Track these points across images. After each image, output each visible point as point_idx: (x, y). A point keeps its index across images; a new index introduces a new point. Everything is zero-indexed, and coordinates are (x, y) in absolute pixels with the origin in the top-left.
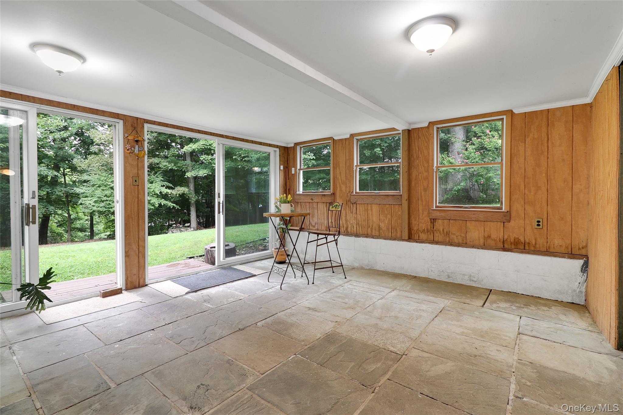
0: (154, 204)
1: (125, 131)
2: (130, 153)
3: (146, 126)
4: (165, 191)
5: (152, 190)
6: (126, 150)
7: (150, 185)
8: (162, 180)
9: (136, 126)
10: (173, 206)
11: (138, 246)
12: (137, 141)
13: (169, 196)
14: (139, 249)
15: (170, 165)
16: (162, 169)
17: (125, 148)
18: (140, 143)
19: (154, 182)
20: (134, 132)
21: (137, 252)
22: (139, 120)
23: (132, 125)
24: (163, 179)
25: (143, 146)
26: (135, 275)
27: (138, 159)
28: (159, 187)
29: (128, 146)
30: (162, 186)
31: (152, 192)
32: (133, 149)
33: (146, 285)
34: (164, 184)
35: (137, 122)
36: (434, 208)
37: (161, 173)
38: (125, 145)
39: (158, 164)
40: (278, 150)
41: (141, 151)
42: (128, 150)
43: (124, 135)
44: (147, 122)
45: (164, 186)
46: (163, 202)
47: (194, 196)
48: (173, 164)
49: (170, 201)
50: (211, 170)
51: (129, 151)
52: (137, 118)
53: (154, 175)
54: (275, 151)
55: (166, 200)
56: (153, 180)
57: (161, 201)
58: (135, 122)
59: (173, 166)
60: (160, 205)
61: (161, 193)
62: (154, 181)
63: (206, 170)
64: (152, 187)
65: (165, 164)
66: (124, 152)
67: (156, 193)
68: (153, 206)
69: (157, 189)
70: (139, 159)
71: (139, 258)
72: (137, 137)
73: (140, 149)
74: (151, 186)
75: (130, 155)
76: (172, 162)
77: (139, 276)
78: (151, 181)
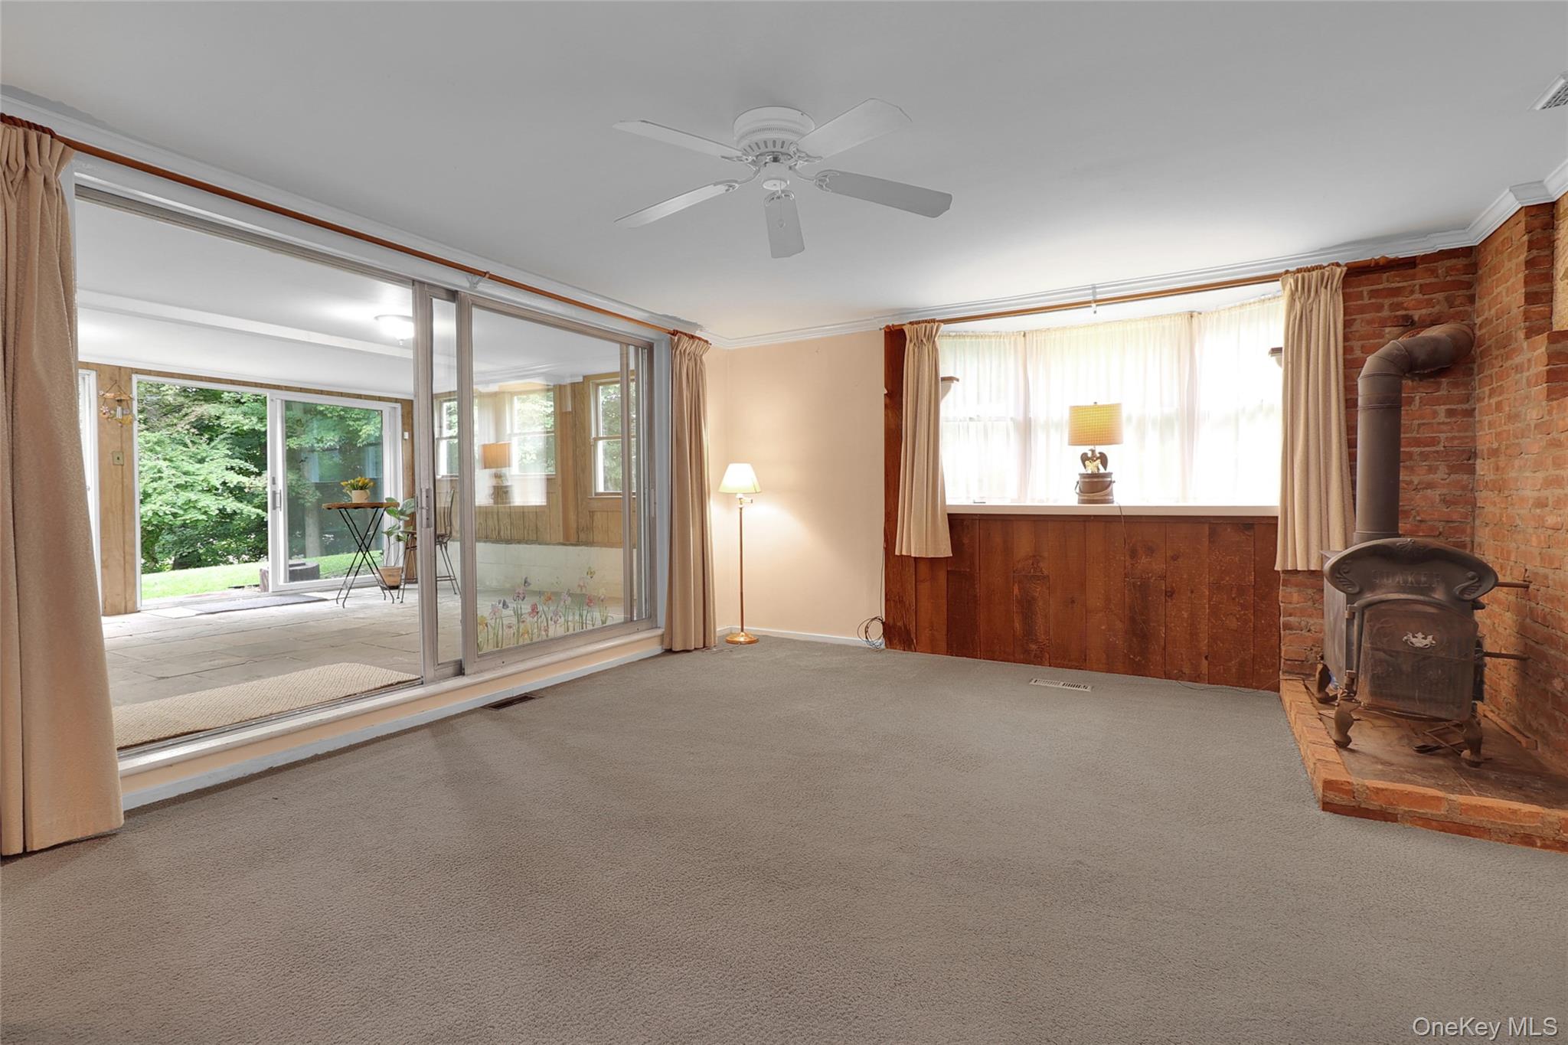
0: (207, 509)
1: (100, 386)
2: (108, 418)
3: (135, 378)
4: (234, 479)
5: (201, 478)
6: (101, 414)
7: (198, 466)
8: (227, 456)
9: (118, 379)
10: (258, 515)
11: (124, 553)
12: (120, 401)
13: (246, 490)
14: (124, 558)
15: (247, 421)
16: (228, 431)
17: (99, 411)
18: (124, 403)
19: (207, 460)
20: (115, 387)
21: (122, 562)
22: (122, 370)
23: (111, 379)
24: (230, 453)
25: (130, 407)
26: (118, 595)
27: (122, 426)
28: (220, 471)
29: (105, 409)
30: (227, 469)
31: (202, 481)
32: (112, 412)
33: (139, 611)
34: (234, 465)
35: (120, 373)
36: (594, 496)
37: (224, 439)
38: (99, 407)
39: (218, 418)
40: (398, 406)
41: (126, 414)
42: (104, 414)
43: (98, 393)
44: (137, 373)
45: (232, 468)
46: (231, 505)
47: (311, 492)
48: (255, 419)
49: (250, 502)
50: (347, 433)
51: (106, 416)
52: (120, 368)
53: (208, 444)
54: (395, 408)
55: (239, 499)
56: (204, 455)
57: (224, 503)
58: (117, 372)
59: (256, 424)
60: (222, 511)
61: (224, 483)
62: (207, 457)
63: (333, 434)
64: (201, 472)
65: (234, 418)
66: (99, 416)
67: (212, 484)
68: (205, 513)
69: (214, 475)
70: (125, 426)
71: (125, 570)
72: (120, 395)
73: (125, 412)
74: (198, 469)
75: (109, 422)
76: (253, 414)
77: (125, 598)
78: (199, 457)
